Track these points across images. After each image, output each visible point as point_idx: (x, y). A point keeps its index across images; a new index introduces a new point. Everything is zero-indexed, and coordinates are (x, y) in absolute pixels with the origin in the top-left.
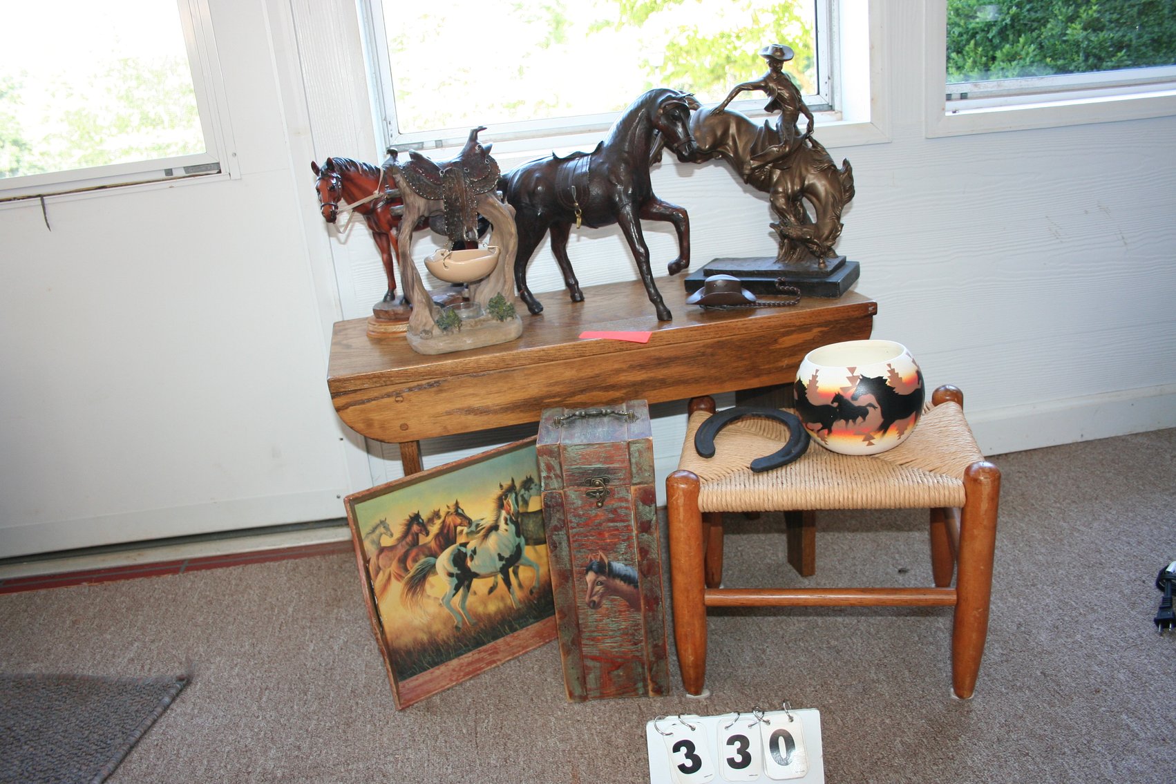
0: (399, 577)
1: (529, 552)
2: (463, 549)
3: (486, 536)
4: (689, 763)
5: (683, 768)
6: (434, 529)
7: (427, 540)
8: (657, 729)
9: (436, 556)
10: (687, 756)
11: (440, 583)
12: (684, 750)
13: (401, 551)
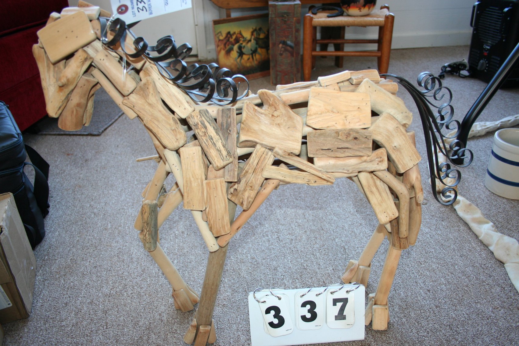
0: (224, 49)
1: (259, 50)
2: (241, 45)
3: (248, 43)
4: (276, 321)
5: (272, 324)
6: (234, 37)
7: (232, 40)
8: (255, 298)
9: (234, 45)
10: (275, 316)
11: (234, 54)
12: (273, 312)
13: (225, 41)
